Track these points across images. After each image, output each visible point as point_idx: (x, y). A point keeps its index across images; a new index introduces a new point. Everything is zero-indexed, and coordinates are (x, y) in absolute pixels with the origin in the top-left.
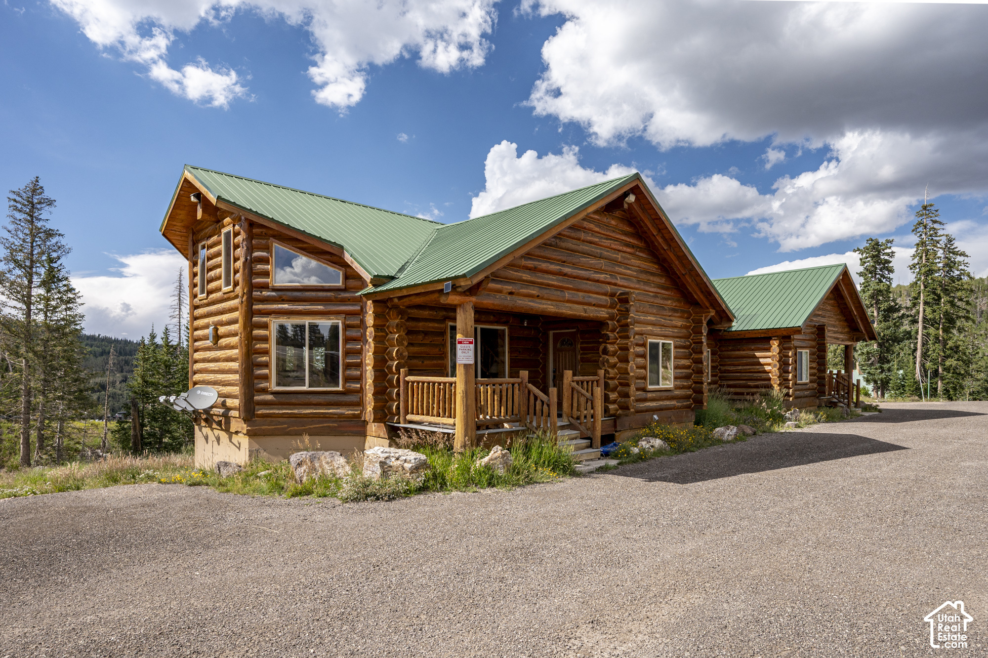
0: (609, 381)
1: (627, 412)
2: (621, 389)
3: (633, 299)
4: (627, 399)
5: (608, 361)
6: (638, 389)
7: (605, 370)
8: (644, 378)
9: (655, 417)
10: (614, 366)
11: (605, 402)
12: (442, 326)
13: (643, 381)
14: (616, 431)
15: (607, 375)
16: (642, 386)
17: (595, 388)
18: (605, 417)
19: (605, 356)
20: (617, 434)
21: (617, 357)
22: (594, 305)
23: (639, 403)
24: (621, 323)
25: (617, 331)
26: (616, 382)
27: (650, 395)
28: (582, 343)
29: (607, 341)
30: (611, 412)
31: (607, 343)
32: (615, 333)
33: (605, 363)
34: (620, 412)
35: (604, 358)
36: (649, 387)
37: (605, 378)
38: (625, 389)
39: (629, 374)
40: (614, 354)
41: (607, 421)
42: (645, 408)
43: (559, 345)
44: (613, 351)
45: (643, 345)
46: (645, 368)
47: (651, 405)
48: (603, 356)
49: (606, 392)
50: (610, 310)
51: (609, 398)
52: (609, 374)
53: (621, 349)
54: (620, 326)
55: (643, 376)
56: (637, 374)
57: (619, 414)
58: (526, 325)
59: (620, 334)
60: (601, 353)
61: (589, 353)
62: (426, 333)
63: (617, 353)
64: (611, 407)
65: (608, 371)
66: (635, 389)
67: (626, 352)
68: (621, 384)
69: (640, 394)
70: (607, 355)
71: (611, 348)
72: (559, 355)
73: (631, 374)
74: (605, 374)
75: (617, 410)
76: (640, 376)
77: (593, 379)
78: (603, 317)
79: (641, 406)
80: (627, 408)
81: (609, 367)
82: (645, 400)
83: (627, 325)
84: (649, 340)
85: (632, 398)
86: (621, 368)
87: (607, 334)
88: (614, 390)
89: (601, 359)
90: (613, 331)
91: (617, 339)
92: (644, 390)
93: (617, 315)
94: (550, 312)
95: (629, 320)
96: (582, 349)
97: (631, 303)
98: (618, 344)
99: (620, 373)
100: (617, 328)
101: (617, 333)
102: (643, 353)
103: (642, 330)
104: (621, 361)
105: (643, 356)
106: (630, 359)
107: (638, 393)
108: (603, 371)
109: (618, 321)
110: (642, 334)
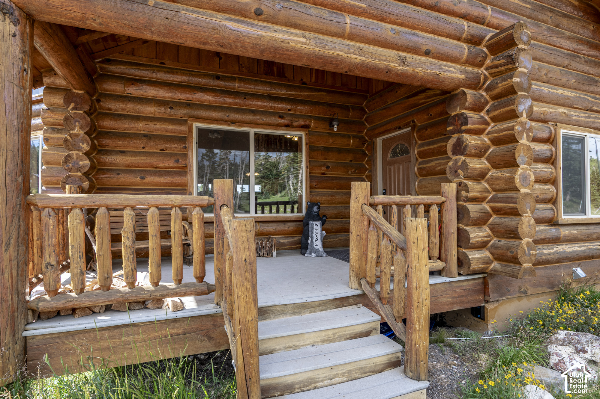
0: (469, 206)
1: (514, 267)
2: (497, 220)
3: (525, 39)
4: (513, 242)
5: (464, 166)
6: (539, 221)
7: (460, 184)
8: (553, 201)
9: (580, 272)
10: (480, 176)
11: (459, 246)
12: (184, 128)
13: (549, 206)
14: (487, 302)
15: (464, 193)
16: (549, 214)
17: (409, 218)
18: (459, 274)
19: (459, 157)
20: (489, 307)
21: (488, 159)
22: (427, 53)
23: (540, 246)
24: (496, 91)
25: (487, 108)
26: (486, 206)
27: (564, 232)
28: (421, 146)
29: (464, 128)
30: (474, 266)
31: (462, 132)
32: (482, 114)
33: (460, 171)
34: (495, 265)
35: (456, 162)
36: (564, 217)
37: (458, 199)
38: (509, 221)
39: (517, 190)
40: (480, 154)
41: (465, 284)
42: (555, 257)
43: (389, 157)
44: (476, 147)
45: (550, 140)
46: (553, 182)
47: (569, 250)
48: (454, 158)
49: (461, 226)
50: (469, 69)
51: (469, 239)
52: (467, 191)
53: (496, 142)
54: (493, 98)
55: (549, 196)
56: (536, 193)
57: (494, 270)
58: (335, 129)
59: (495, 113)
60: (450, 153)
61: (432, 161)
62: (148, 137)
63: (486, 150)
64: (474, 255)
65: (466, 186)
66: (532, 221)
67: (510, 146)
68: (497, 211)
69: (542, 231)
70: (462, 154)
71: (471, 141)
72: (390, 170)
73: (523, 190)
74: (458, 192)
75: (490, 262)
76: (542, 197)
77: (429, 202)
78: (452, 79)
79: (546, 252)
80: (515, 260)
81: (468, 178)
82: (556, 240)
83: (512, 91)
84: (562, 131)
85: (525, 240)
86: (498, 178)
87: (462, 114)
88: (480, 222)
89: (450, 164)
90: (477, 108)
91: (488, 124)
92: (552, 222)
93: (486, 78)
94: (300, 54)
95: (515, 80)
96: (422, 155)
97: (521, 46)
98: (488, 134)
99: (494, 190)
100: (487, 102)
101: (488, 112)
102: (548, 154)
103: (545, 113)
104: (496, 166)
105: (550, 160)
106: (519, 160)
107: (540, 228)
108: (454, 186)
109: (487, 90)
110: (546, 122)
